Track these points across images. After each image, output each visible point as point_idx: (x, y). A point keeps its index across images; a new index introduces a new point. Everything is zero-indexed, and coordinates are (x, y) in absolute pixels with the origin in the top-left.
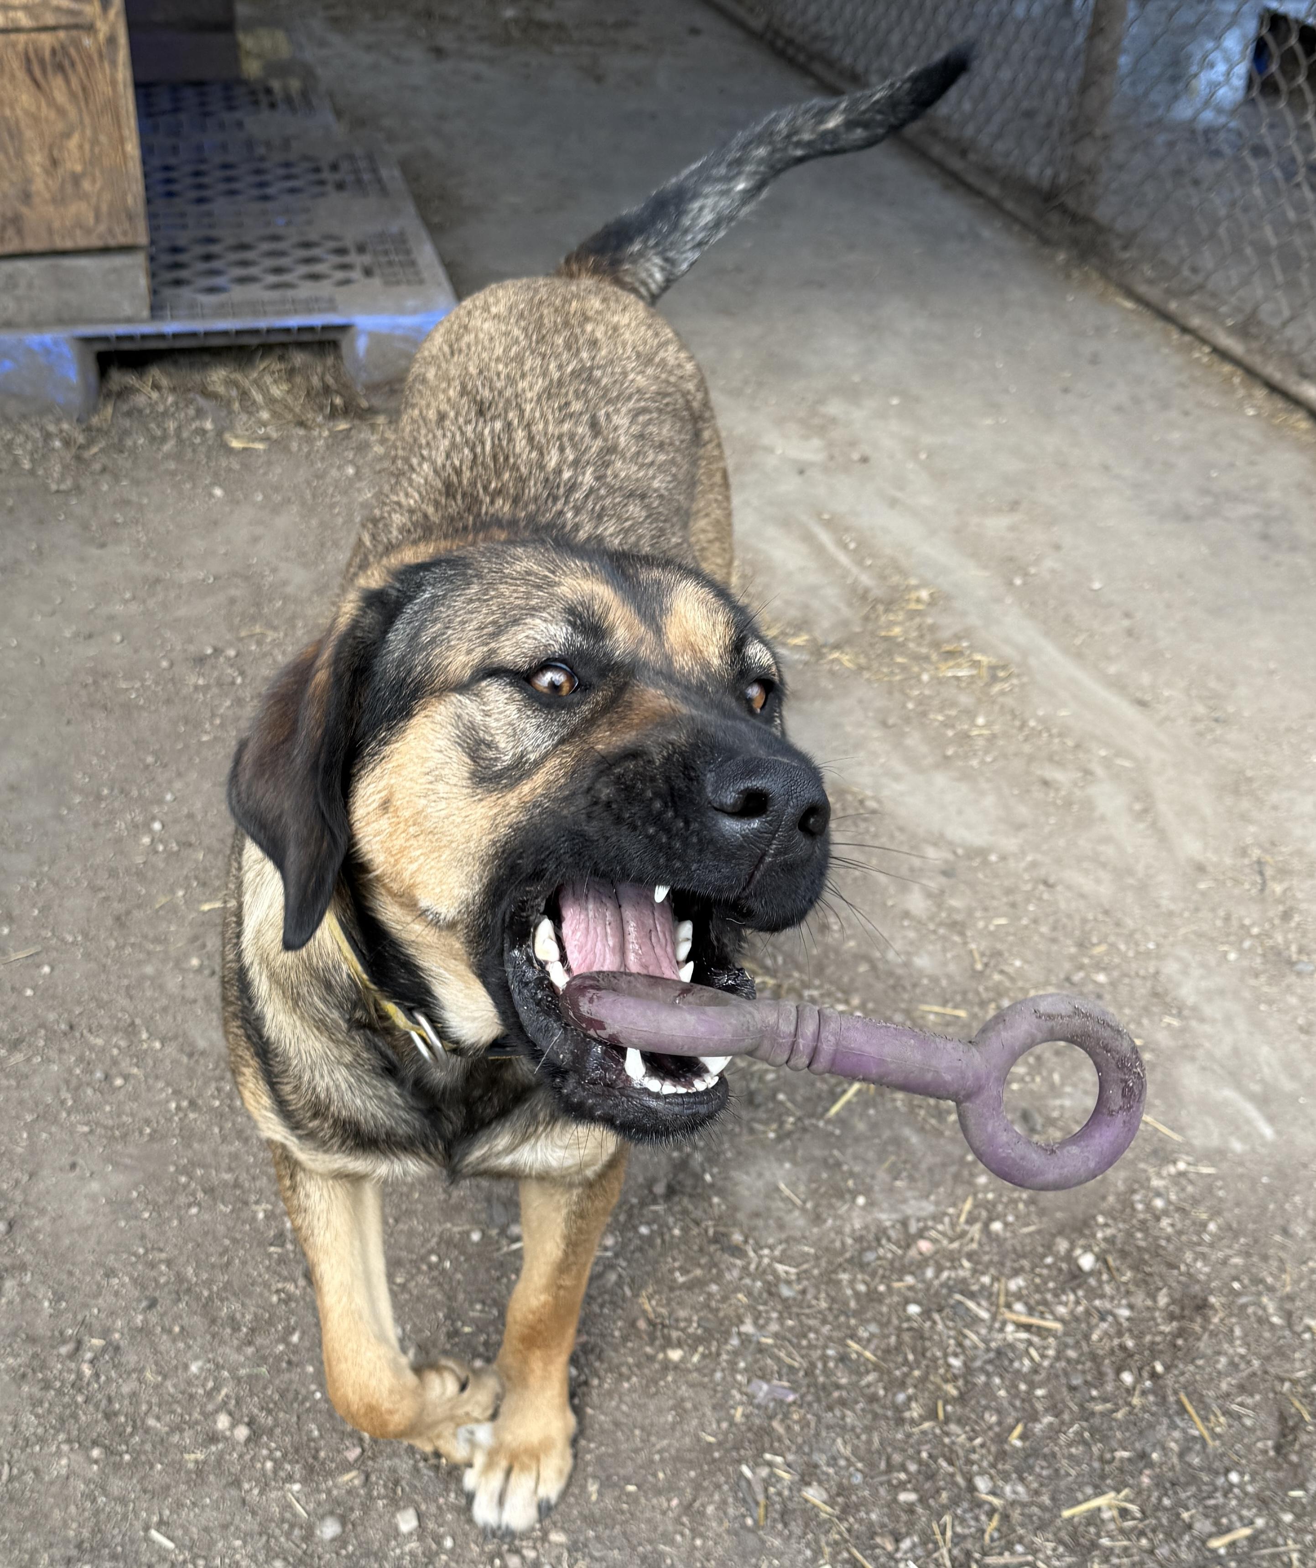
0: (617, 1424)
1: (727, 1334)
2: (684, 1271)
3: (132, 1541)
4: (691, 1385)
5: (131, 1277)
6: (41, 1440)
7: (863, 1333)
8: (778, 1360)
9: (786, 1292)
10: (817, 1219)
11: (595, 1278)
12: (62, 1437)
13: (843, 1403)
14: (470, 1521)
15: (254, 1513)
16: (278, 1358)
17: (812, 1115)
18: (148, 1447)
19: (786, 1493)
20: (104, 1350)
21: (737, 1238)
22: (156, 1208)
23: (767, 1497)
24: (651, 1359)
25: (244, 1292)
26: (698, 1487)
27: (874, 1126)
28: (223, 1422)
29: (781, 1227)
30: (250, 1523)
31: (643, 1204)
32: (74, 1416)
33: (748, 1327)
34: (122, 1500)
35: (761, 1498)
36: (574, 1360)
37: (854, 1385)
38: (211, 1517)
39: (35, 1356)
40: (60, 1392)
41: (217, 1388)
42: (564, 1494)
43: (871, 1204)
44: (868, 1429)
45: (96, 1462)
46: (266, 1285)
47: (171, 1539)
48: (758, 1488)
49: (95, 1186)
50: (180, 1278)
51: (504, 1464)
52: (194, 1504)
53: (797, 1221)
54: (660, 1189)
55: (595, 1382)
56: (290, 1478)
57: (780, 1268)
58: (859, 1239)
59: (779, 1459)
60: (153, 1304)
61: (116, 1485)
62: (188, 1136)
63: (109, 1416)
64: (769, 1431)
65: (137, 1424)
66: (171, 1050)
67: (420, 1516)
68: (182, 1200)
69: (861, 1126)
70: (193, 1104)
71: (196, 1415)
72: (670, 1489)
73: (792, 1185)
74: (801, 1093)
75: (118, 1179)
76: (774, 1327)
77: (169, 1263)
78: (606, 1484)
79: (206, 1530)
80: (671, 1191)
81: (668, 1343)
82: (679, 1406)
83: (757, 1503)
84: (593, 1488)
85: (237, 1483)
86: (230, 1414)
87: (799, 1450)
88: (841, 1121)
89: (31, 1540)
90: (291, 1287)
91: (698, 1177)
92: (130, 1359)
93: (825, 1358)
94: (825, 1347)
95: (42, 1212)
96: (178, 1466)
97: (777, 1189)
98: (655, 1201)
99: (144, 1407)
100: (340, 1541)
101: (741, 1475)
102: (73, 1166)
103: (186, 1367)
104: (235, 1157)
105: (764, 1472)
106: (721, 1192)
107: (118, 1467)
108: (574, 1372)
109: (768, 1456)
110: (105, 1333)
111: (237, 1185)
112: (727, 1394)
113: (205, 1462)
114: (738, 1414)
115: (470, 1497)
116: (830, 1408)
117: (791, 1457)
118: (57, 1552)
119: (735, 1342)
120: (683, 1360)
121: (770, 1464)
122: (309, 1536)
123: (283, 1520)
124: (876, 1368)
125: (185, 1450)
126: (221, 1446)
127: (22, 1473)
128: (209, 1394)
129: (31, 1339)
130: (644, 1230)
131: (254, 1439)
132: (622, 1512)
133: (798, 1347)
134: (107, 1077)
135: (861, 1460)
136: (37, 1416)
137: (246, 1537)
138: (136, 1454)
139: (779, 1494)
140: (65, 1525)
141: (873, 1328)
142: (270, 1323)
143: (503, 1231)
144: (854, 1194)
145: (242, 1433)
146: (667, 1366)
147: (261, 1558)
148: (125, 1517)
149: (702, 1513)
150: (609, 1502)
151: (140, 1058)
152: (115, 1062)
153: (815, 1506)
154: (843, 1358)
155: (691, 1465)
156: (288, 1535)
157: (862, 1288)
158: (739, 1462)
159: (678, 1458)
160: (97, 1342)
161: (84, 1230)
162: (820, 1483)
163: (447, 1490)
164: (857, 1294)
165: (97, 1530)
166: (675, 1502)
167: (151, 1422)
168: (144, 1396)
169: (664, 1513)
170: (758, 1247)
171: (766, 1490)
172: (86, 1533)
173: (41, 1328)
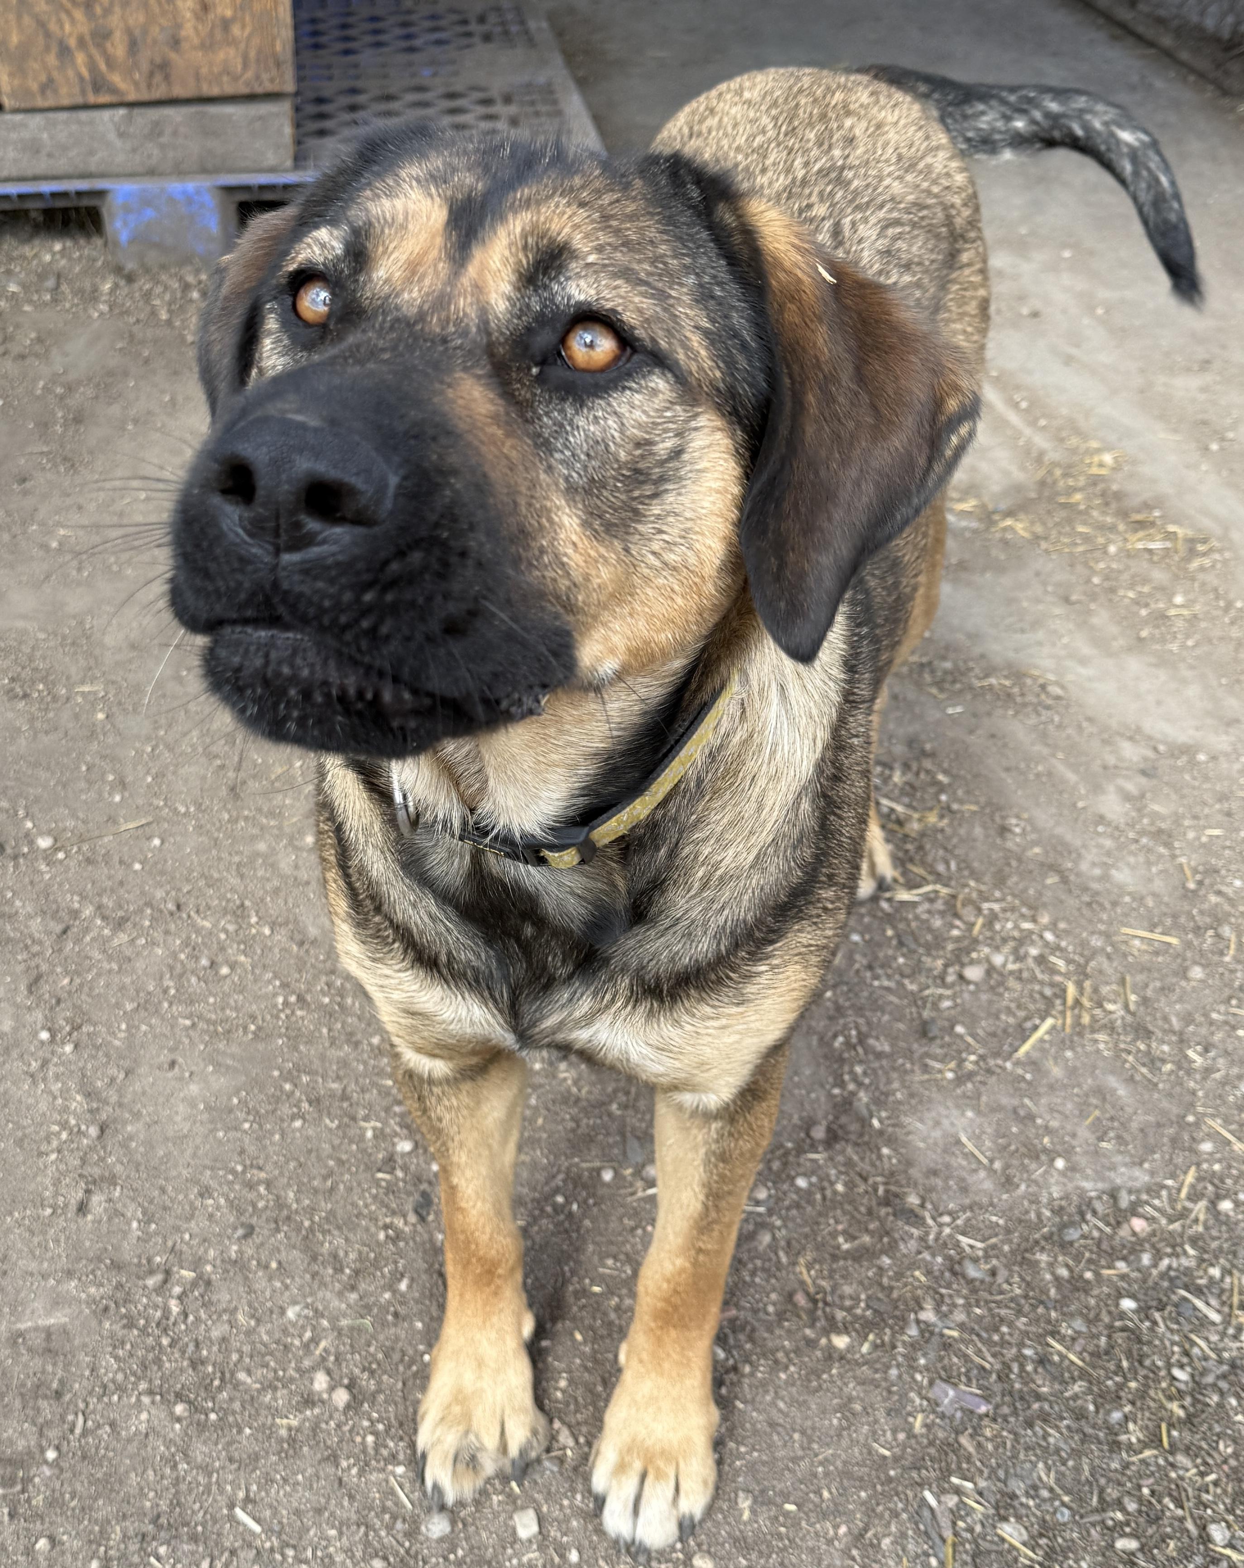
0: (772, 1425)
1: (903, 1322)
2: (851, 1237)
3: (215, 1521)
4: (862, 1383)
5: (227, 1199)
6: (121, 1389)
7: (1066, 1330)
8: (966, 1358)
9: (972, 1272)
10: (1008, 1183)
11: (745, 1238)
12: (143, 1386)
13: (1045, 1418)
14: (600, 1531)
15: (351, 1497)
16: (384, 1309)
17: (997, 1054)
18: (237, 1406)
19: (978, 1528)
20: (194, 1284)
21: (913, 1200)
22: (258, 1118)
23: (956, 1534)
24: (811, 1344)
25: (348, 1225)
26: (870, 1512)
27: (1072, 1072)
28: (321, 1381)
29: (964, 1189)
30: (347, 1510)
31: (800, 1150)
32: (158, 1361)
33: (928, 1315)
34: (207, 1470)
35: (948, 1534)
36: (720, 1339)
37: (1058, 1395)
38: (303, 1498)
39: (119, 1286)
40: (144, 1331)
41: (315, 1340)
42: (710, 1510)
43: (1072, 1168)
44: (1076, 1454)
45: (179, 1420)
46: (374, 1219)
47: (258, 1521)
48: (945, 1522)
49: (194, 1089)
50: (280, 1203)
51: (638, 1465)
52: (285, 1480)
53: (983, 1182)
54: (819, 1133)
55: (747, 1369)
56: (393, 1458)
57: (964, 1241)
58: (1058, 1211)
59: (969, 1485)
60: (250, 1231)
61: (200, 1451)
62: (295, 1036)
63: (195, 1364)
64: (956, 1448)
65: (227, 1378)
66: (281, 937)
67: (541, 1520)
68: (286, 1110)
69: (1057, 1072)
70: (301, 999)
71: (291, 1372)
72: (836, 1512)
73: (977, 1139)
74: (984, 1025)
75: (220, 1082)
76: (960, 1316)
77: (269, 1184)
78: (761, 1500)
79: (298, 1513)
80: (833, 1138)
81: (833, 1327)
82: (845, 1407)
83: (944, 1541)
84: (745, 1504)
85: (333, 1459)
86: (329, 1373)
87: (993, 1475)
88: (1032, 1063)
89: (104, 1509)
90: (399, 1222)
91: (865, 1123)
92: (223, 1297)
93: (1021, 1359)
94: (1021, 1345)
95: (137, 1115)
96: (267, 1432)
97: (958, 1142)
98: (813, 1148)
99: (235, 1357)
100: (449, 1542)
101: (923, 1500)
102: (173, 1064)
103: (283, 1312)
104: (344, 1063)
105: (952, 1501)
106: (891, 1141)
107: (202, 1427)
108: (721, 1354)
109: (955, 1480)
110: (196, 1264)
111: (345, 1096)
112: (904, 1396)
113: (298, 1430)
114: (918, 1423)
115: (600, 1502)
116: (1030, 1424)
117: (982, 1484)
118: (131, 1526)
119: (913, 1331)
120: (850, 1349)
121: (958, 1491)
122: (413, 1533)
123: (384, 1510)
124: (1084, 1375)
125: (277, 1413)
126: (317, 1411)
127: (99, 1426)
128: (306, 1346)
129: (117, 1266)
130: (801, 1183)
131: (354, 1405)
132: (780, 1537)
133: (989, 1343)
134: (213, 964)
135: (1068, 1492)
136: (117, 1358)
137: (342, 1527)
138: (225, 1413)
139: (970, 1530)
140: (142, 1495)
141: (1079, 1324)
142: (376, 1264)
143: (638, 1172)
144: (1052, 1156)
145: (341, 1397)
146: (831, 1355)
147: (359, 1554)
148: (208, 1490)
149: (876, 1547)
150: (763, 1522)
151: (248, 944)
152: (222, 949)
153: (1013, 1547)
154: (1042, 1361)
155: (862, 1483)
156: (390, 1528)
157: (1064, 1272)
158: (921, 1485)
159: (846, 1474)
160: (188, 1275)
161: (181, 1139)
162: (1019, 1518)
163: (573, 1491)
164: (1057, 1279)
165: (176, 1503)
166: (843, 1530)
167: (242, 1376)
168: (236, 1344)
169: (829, 1542)
170: (937, 1214)
171: (954, 1524)
172: (164, 1506)
173: (128, 1252)
